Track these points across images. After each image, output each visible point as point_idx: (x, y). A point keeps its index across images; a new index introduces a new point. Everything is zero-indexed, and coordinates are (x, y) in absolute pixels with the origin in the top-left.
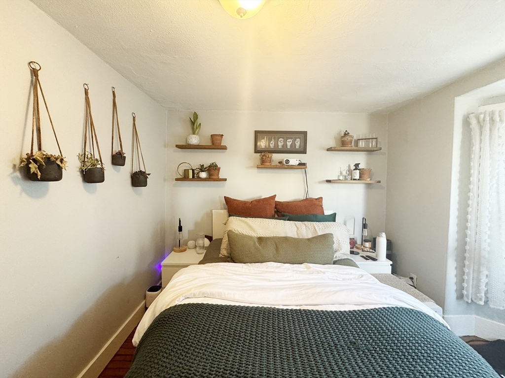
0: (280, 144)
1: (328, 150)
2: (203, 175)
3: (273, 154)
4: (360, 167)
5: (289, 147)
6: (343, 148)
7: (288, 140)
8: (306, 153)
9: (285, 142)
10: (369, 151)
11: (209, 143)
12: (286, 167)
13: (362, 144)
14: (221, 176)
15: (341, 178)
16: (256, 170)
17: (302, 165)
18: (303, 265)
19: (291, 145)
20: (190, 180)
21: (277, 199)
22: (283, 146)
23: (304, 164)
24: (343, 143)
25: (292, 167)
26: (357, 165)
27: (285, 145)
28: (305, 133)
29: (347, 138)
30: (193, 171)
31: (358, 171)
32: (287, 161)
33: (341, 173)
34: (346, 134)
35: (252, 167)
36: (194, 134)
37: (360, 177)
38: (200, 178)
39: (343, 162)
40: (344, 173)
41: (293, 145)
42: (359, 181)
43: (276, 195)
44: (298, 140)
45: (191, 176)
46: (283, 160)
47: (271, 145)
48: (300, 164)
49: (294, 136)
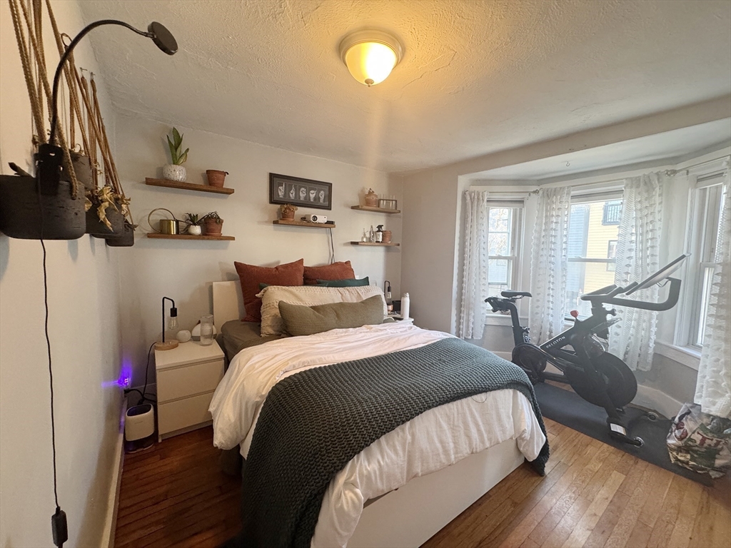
0: (302, 195)
1: (353, 208)
2: (197, 230)
3: (298, 208)
4: (383, 229)
5: (312, 200)
6: (367, 207)
7: (312, 192)
8: (330, 209)
9: (308, 193)
10: (389, 213)
11: (199, 181)
12: (313, 224)
13: (383, 204)
14: (225, 232)
15: (365, 240)
16: (271, 227)
17: (330, 223)
18: (363, 327)
19: (315, 199)
20: (173, 237)
21: (306, 264)
22: (305, 198)
23: (332, 223)
24: (368, 203)
25: (319, 226)
26: (380, 227)
27: (307, 197)
28: (330, 185)
29: (372, 198)
30: (177, 222)
31: (381, 233)
32: (315, 218)
33: (365, 235)
34: (371, 193)
35: (266, 222)
36: (175, 163)
37: (383, 240)
38: (191, 234)
39: (366, 223)
40: (368, 235)
41: (317, 198)
42: (381, 244)
43: (302, 259)
44: (322, 192)
45: (174, 231)
46: (310, 215)
47: (291, 195)
48: (328, 222)
49: (317, 187)
